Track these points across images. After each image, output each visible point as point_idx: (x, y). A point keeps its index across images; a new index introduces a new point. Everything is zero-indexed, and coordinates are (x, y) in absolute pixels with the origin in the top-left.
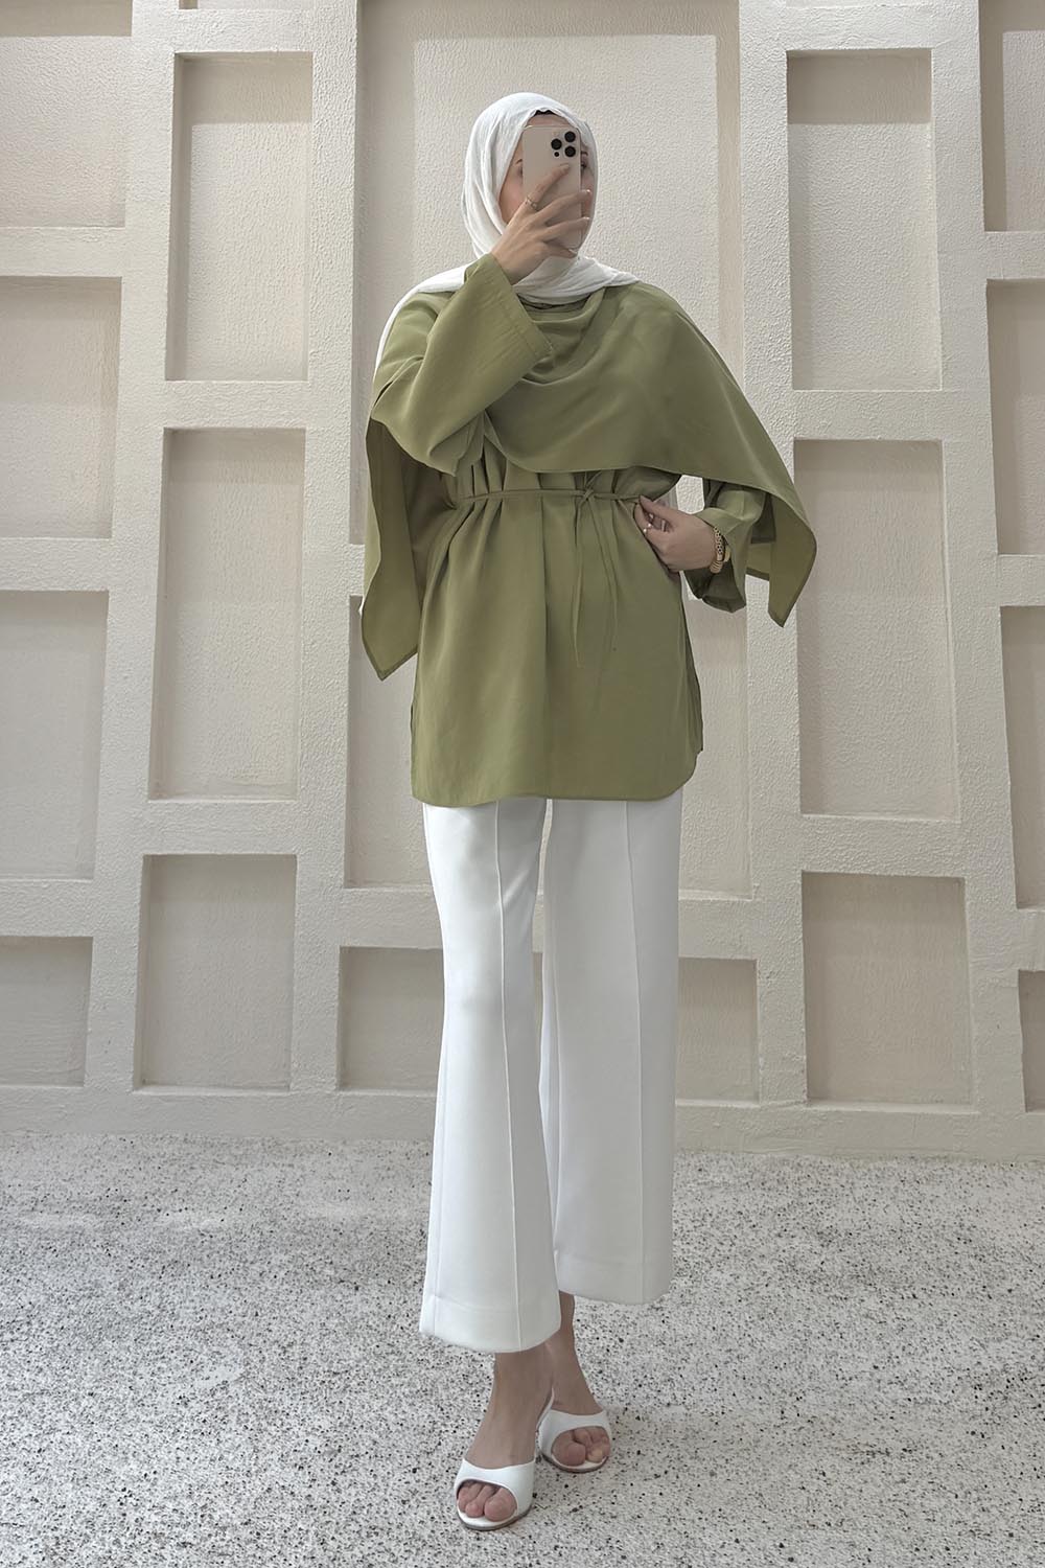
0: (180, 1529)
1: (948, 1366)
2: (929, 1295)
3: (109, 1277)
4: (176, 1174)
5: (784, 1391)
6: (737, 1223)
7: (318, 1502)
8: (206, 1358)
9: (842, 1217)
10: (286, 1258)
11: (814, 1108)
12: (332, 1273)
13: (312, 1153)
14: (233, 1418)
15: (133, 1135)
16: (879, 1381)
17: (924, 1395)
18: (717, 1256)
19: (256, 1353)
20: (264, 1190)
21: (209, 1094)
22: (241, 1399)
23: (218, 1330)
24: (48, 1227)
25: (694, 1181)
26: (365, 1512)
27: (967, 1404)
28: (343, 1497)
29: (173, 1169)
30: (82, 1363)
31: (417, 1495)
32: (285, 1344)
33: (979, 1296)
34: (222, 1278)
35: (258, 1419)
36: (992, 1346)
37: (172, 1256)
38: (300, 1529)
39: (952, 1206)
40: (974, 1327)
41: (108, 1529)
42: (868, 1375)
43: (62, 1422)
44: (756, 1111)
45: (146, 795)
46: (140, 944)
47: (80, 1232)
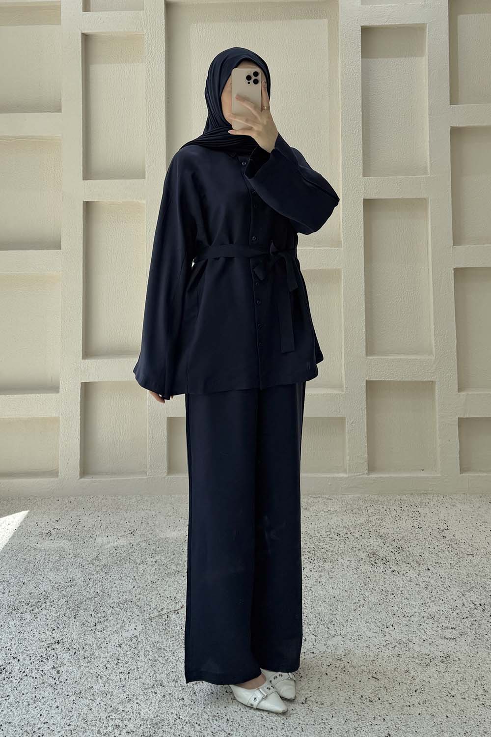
3: (78, 575)
8: (125, 619)
9: (389, 527)
11: (371, 476)
14: (142, 653)
19: (148, 615)
22: (145, 642)
23: (130, 603)
24: (47, 549)
25: (323, 510)
30: (71, 624)
35: (153, 654)
37: (104, 562)
44: (346, 478)
45: (81, 357)
46: (81, 419)
47: (63, 550)
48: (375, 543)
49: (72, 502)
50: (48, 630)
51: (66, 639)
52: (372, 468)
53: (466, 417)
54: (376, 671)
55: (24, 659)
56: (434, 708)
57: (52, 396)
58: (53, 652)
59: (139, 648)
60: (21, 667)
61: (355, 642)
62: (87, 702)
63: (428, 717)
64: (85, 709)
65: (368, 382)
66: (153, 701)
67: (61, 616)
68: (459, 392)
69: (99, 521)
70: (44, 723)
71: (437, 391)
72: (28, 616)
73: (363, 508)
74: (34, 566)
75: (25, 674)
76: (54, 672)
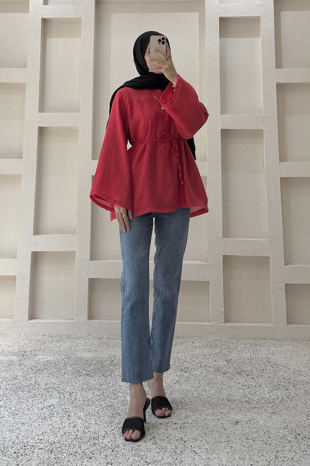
0: (40, 444)
1: (262, 397)
2: (257, 378)
3: (20, 374)
4: (40, 345)
5: (214, 405)
6: (202, 358)
7: (79, 436)
8: (47, 396)
9: (234, 356)
10: (72, 368)
11: (226, 324)
12: (85, 372)
13: (80, 339)
14: (55, 413)
15: (28, 334)
16: (242, 402)
17: (254, 406)
18: (196, 367)
19: (63, 395)
20: (66, 349)
21: (50, 322)
22: (58, 408)
23: (52, 389)
24: (3, 360)
25: (191, 346)
26: (93, 439)
27: (266, 408)
28: (87, 435)
29: (40, 343)
30: (12, 398)
31: (108, 434)
32: (71, 392)
33: (272, 378)
34: (53, 374)
35: (63, 413)
36: (274, 391)
37: (39, 368)
38: (74, 444)
39: (265, 352)
40: (270, 386)
41: (19, 444)
42: (238, 400)
43: (6, 415)
45: (32, 234)
46: (30, 278)
47: (12, 361)
52: (227, 320)
57: (12, 260)
59: (54, 411)
73: (219, 345)
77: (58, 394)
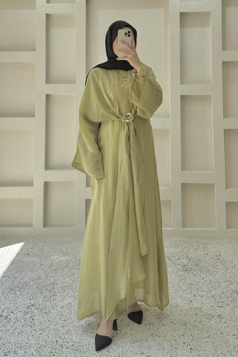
3: (42, 273)
8: (65, 295)
9: (192, 254)
11: (183, 229)
14: (73, 311)
19: (76, 293)
22: (74, 306)
23: (67, 287)
24: (28, 261)
30: (39, 297)
37: (55, 268)
44: (171, 230)
45: (44, 169)
46: (43, 199)
47: (35, 262)
48: (185, 261)
49: (39, 239)
50: (28, 299)
51: (37, 304)
52: (184, 226)
53: (229, 201)
54: (186, 322)
55: (17, 313)
56: (214, 339)
57: (30, 188)
58: (30, 310)
59: (72, 309)
60: (15, 317)
61: (176, 308)
62: (47, 334)
63: (210, 343)
64: (46, 337)
65: (182, 184)
66: (79, 334)
67: (34, 293)
68: (226, 189)
69: (52, 248)
70: (26, 343)
71: (215, 189)
72: (18, 293)
73: (180, 245)
74: (21, 269)
75: (17, 320)
76: (31, 319)
77: (72, 293)
